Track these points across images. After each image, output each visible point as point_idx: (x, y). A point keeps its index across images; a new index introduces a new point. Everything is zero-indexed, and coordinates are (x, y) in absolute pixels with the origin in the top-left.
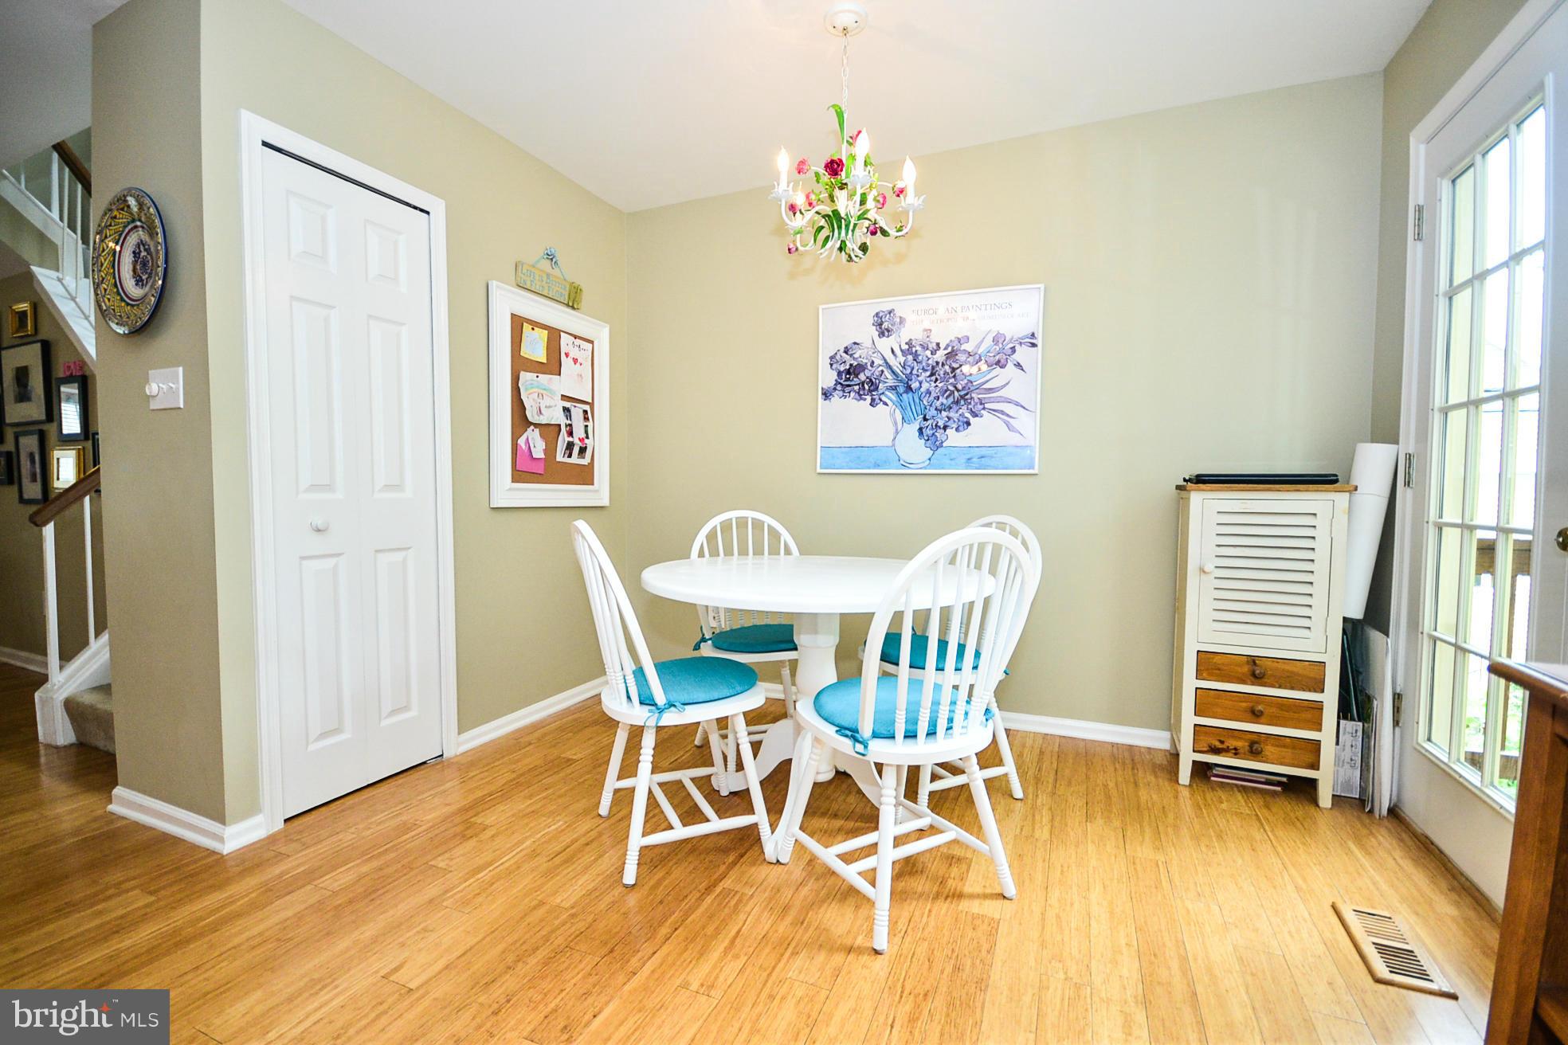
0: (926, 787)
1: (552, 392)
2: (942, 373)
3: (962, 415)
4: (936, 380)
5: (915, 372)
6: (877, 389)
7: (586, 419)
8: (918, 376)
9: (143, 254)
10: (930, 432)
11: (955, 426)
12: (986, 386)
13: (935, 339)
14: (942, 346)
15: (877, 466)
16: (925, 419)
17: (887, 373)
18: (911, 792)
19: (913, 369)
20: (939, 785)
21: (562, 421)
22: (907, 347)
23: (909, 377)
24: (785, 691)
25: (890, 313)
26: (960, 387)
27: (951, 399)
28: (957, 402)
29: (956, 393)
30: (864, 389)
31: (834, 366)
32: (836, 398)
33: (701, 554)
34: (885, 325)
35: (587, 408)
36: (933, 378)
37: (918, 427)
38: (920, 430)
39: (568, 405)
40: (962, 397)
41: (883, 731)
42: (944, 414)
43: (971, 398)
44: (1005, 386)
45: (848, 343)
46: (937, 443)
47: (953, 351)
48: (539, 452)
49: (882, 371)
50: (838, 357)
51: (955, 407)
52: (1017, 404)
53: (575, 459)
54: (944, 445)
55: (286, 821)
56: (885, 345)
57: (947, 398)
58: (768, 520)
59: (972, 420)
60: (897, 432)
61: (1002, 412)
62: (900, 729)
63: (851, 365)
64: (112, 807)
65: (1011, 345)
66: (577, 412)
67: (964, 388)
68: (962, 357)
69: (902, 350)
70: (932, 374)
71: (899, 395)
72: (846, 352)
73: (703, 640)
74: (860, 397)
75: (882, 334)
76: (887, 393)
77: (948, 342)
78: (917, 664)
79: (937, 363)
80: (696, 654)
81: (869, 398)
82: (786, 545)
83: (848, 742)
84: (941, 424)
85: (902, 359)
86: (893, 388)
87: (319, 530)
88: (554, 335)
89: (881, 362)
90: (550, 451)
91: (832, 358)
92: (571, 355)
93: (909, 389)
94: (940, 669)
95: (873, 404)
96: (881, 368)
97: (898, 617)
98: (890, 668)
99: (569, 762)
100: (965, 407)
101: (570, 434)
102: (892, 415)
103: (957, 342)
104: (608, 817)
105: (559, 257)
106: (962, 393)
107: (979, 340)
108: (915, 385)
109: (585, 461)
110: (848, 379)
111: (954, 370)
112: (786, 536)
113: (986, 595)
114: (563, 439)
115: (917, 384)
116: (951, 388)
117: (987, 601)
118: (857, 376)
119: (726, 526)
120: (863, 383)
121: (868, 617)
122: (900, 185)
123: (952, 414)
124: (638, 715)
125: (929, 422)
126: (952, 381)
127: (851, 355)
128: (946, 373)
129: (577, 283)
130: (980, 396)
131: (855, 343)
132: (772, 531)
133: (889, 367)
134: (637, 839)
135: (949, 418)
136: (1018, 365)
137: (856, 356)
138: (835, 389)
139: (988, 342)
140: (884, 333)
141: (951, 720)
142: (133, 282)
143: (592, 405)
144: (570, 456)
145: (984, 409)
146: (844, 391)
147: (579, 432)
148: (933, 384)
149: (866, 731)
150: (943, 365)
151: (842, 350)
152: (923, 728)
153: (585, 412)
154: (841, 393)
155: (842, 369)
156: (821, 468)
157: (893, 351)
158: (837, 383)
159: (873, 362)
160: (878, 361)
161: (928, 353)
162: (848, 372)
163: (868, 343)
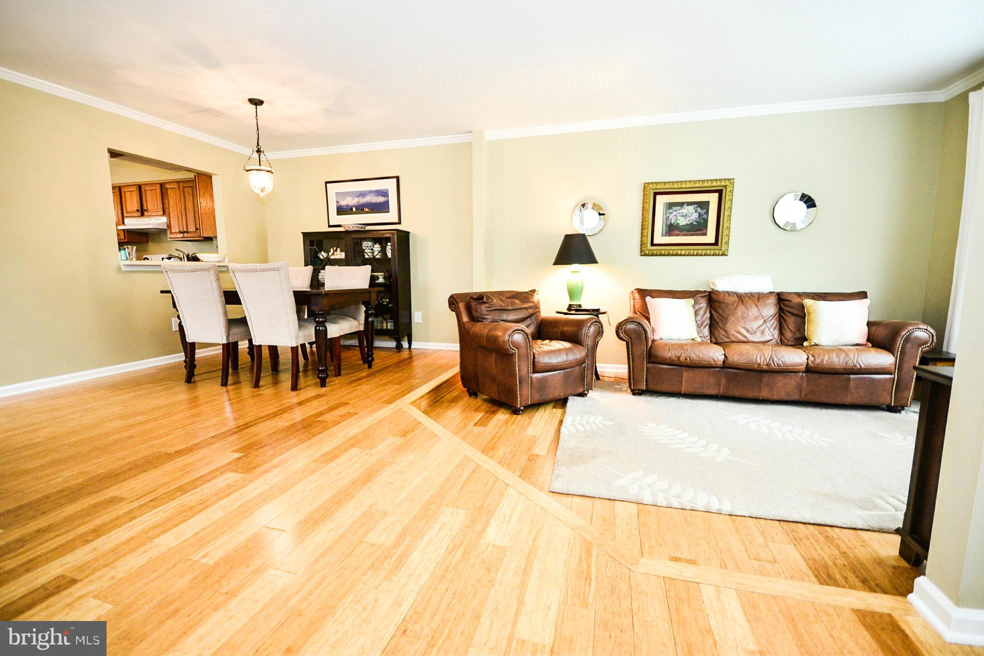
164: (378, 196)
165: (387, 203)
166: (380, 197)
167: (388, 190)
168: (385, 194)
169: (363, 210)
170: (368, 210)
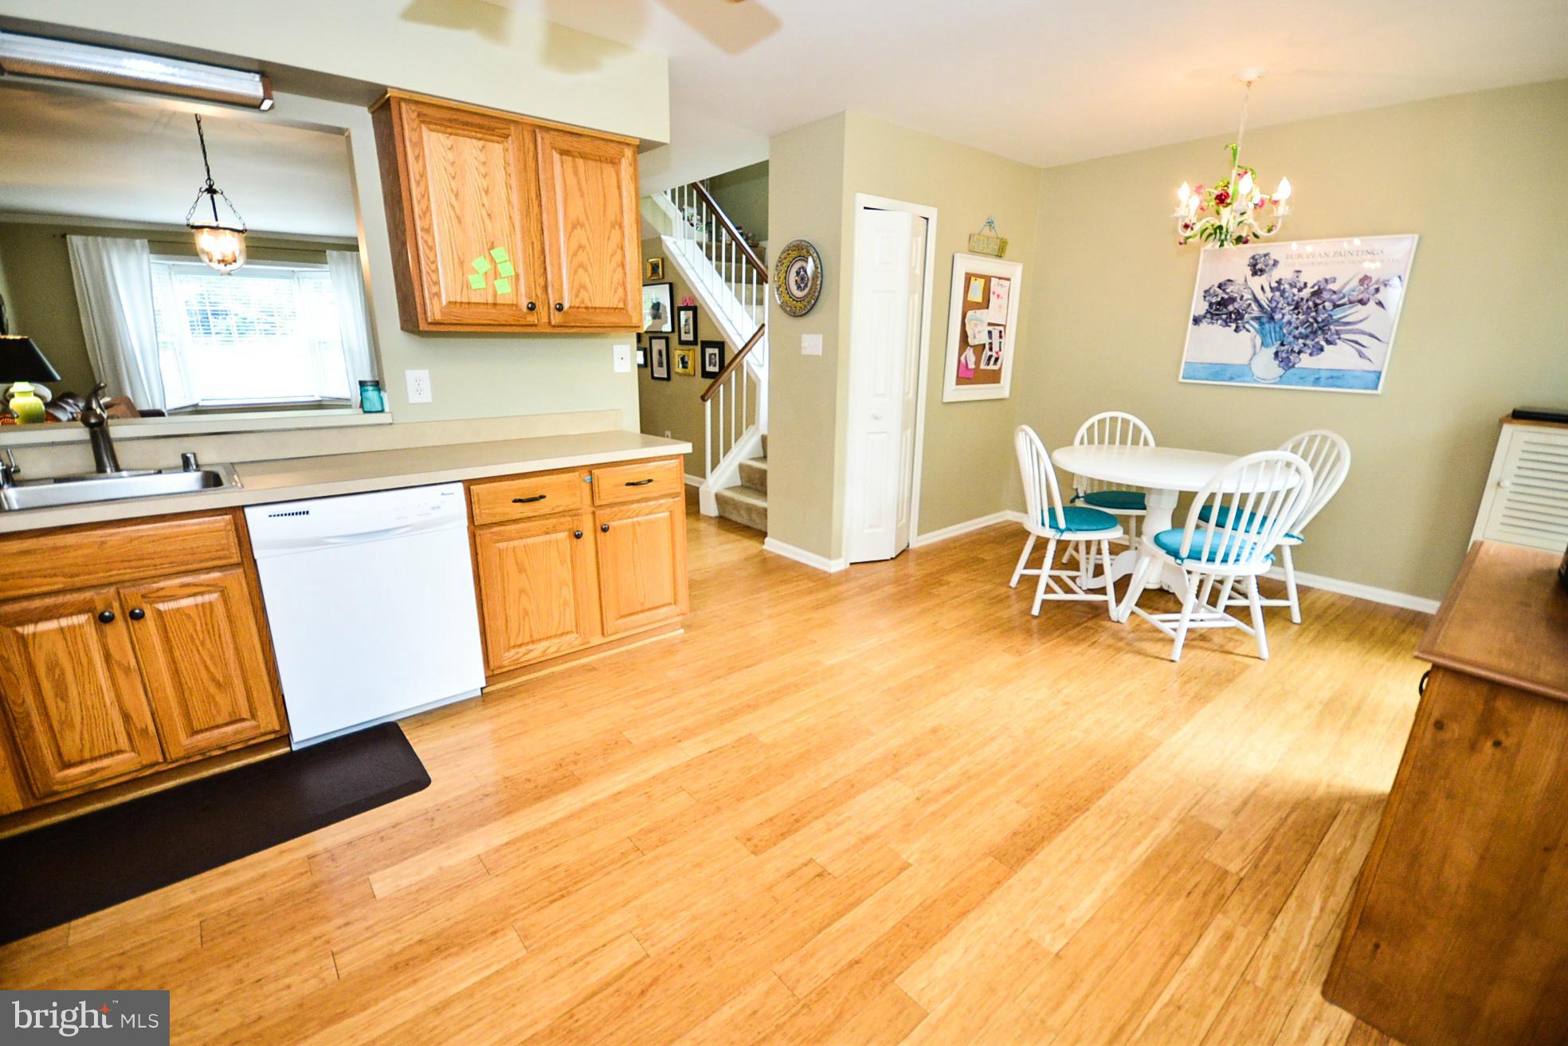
0: (1223, 601)
1: (981, 321)
2: (1305, 307)
3: (1318, 343)
4: (1299, 313)
5: (1280, 306)
6: (1242, 318)
7: (1001, 337)
8: (1282, 309)
9: (802, 273)
10: (1284, 355)
11: (1309, 351)
12: (1344, 320)
13: (1303, 279)
14: (1309, 285)
15: (1231, 379)
16: (1282, 344)
17: (1254, 306)
18: (1213, 601)
19: (1278, 303)
20: (1232, 603)
21: (986, 341)
22: (1276, 285)
23: (1274, 310)
24: (1130, 541)
25: (1265, 255)
26: (1320, 319)
27: (1309, 330)
28: (1314, 333)
29: (1315, 325)
30: (1231, 318)
31: (1207, 298)
32: (1204, 324)
33: (1082, 443)
34: (1258, 267)
35: (1002, 328)
36: (1296, 311)
37: (1274, 350)
38: (1276, 354)
39: (990, 328)
40: (1320, 328)
41: (1195, 555)
42: (1301, 341)
43: (1329, 329)
44: (1361, 321)
45: (1222, 280)
46: (1291, 364)
47: (1319, 289)
48: (972, 365)
49: (1250, 305)
50: (1212, 291)
51: (1312, 336)
52: (1372, 336)
53: (991, 367)
54: (1296, 366)
55: (851, 564)
56: (1256, 283)
57: (1306, 328)
58: (1133, 419)
59: (1327, 347)
60: (1255, 354)
61: (1356, 342)
62: (1205, 556)
63: (1222, 298)
64: (765, 547)
65: (1376, 286)
66: (995, 334)
67: (1323, 321)
68: (1326, 295)
69: (1271, 287)
70: (1296, 308)
71: (1261, 324)
72: (1220, 286)
73: (1077, 497)
74: (1226, 324)
75: (1255, 273)
76: (1252, 322)
77: (1315, 282)
78: (1220, 524)
79: (1302, 299)
80: (1072, 505)
81: (1234, 326)
82: (1145, 439)
83: (1172, 559)
84: (1296, 349)
85: (1269, 294)
86: (1257, 319)
87: (876, 418)
88: (988, 279)
89: (1250, 297)
90: (978, 362)
91: (1206, 292)
92: (996, 293)
93: (1272, 318)
94: (1235, 529)
95: (1237, 330)
96: (1249, 302)
97: (1212, 496)
98: (1202, 523)
99: (984, 560)
100: (1321, 337)
101: (991, 349)
102: (1253, 340)
103: (1324, 282)
104: (1015, 588)
105: (996, 225)
106: (1321, 325)
107: (1345, 280)
108: (1278, 316)
109: (996, 367)
110: (1217, 310)
111: (1316, 305)
112: (1146, 432)
113: (1289, 487)
114: (987, 352)
115: (1280, 316)
116: (1311, 320)
117: (1289, 492)
118: (1226, 307)
119: (1102, 422)
120: (1230, 313)
121: (1194, 494)
122: (1275, 197)
123: (1308, 342)
124: (1048, 533)
125: (1286, 347)
126: (1313, 314)
127: (1224, 290)
128: (1309, 308)
129: (1005, 237)
130: (1337, 328)
131: (1229, 280)
132: (1135, 426)
133: (1256, 300)
134: (1040, 595)
135: (1305, 345)
136: (1380, 304)
137: (1228, 291)
138: (1205, 317)
139: (1355, 282)
140: (1256, 271)
141: (1238, 555)
142: (795, 287)
143: (1005, 326)
144: (988, 364)
145: (1339, 338)
146: (1212, 319)
147: (996, 348)
148: (1295, 316)
149: (1184, 553)
150: (1307, 300)
151: (1217, 285)
152: (1219, 557)
153: (1001, 332)
154: (1209, 320)
155: (1214, 300)
156: (1183, 378)
157: (1262, 288)
158: (1208, 312)
159: (1242, 297)
160: (1247, 296)
161: (1295, 291)
162: (1219, 303)
163: (1241, 281)
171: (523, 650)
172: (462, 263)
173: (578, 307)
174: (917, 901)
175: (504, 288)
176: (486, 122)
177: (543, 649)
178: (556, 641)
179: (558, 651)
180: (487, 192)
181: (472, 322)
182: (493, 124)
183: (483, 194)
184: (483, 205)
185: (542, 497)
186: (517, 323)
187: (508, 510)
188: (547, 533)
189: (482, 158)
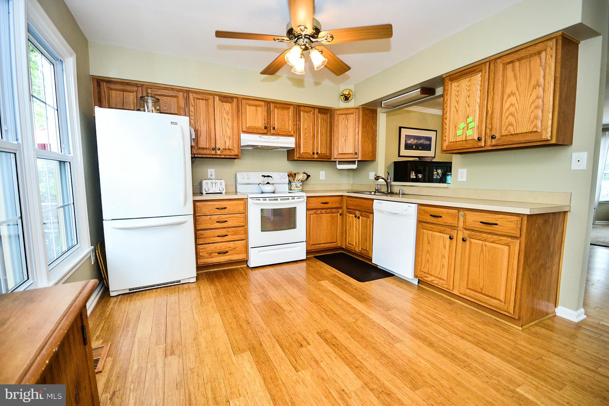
164: (426, 140)
165: (430, 145)
166: (427, 141)
167: (431, 137)
168: (429, 139)
169: (419, 148)
170: (421, 148)
171: (425, 275)
172: (456, 127)
173: (507, 135)
174: (278, 368)
175: (469, 133)
176: (472, 69)
177: (432, 280)
178: (437, 280)
179: (437, 284)
180: (469, 97)
181: (456, 148)
182: (475, 68)
183: (468, 98)
184: (467, 102)
185: (441, 217)
186: (474, 147)
187: (428, 218)
188: (440, 232)
189: (469, 84)
